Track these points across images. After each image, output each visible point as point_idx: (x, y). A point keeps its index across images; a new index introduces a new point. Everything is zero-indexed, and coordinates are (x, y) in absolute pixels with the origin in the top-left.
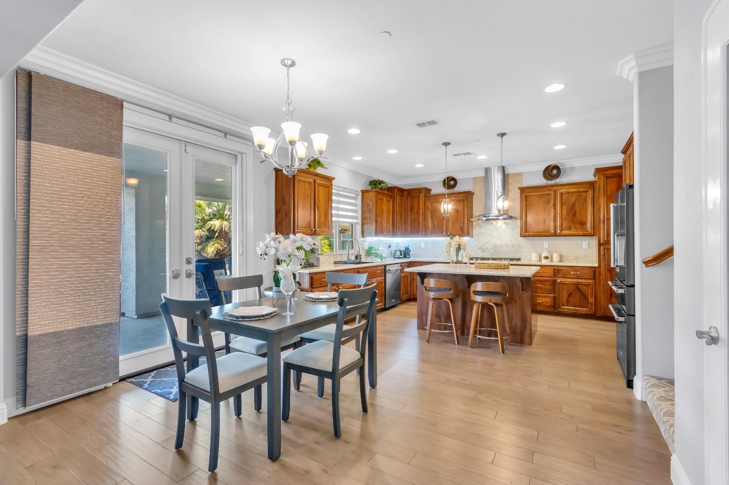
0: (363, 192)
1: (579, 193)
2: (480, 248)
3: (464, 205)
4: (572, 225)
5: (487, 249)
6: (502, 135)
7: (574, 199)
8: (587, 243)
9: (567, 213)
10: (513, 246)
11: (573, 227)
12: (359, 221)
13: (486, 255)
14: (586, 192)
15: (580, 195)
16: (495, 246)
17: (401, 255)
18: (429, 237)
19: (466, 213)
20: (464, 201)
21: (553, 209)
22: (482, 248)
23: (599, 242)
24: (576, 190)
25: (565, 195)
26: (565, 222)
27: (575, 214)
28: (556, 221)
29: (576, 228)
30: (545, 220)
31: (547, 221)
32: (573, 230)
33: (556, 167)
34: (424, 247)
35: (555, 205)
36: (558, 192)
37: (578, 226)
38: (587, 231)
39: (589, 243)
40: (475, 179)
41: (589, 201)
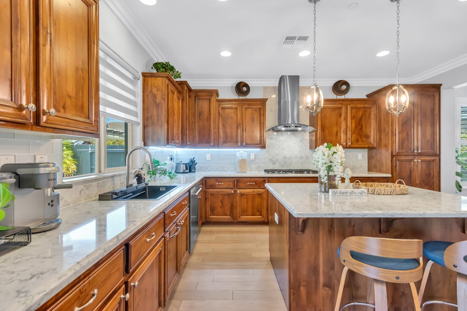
0: (144, 75)
1: (365, 109)
2: (270, 160)
4: (359, 138)
5: (277, 160)
7: (361, 113)
8: (361, 154)
9: (355, 127)
10: (302, 158)
11: (360, 140)
12: (140, 119)
13: (277, 167)
14: (371, 108)
15: (365, 111)
16: (285, 158)
17: (187, 169)
18: (221, 147)
19: (262, 122)
20: (260, 109)
21: (344, 123)
22: (273, 160)
23: (392, 154)
24: (363, 106)
25: (354, 110)
26: (354, 135)
27: (361, 128)
28: (346, 134)
29: (363, 141)
30: (337, 133)
31: (339, 134)
32: (360, 142)
33: (346, 83)
34: (210, 159)
35: (346, 119)
36: (349, 106)
37: (364, 139)
38: (371, 144)
39: (363, 155)
40: (265, 88)
41: (372, 116)
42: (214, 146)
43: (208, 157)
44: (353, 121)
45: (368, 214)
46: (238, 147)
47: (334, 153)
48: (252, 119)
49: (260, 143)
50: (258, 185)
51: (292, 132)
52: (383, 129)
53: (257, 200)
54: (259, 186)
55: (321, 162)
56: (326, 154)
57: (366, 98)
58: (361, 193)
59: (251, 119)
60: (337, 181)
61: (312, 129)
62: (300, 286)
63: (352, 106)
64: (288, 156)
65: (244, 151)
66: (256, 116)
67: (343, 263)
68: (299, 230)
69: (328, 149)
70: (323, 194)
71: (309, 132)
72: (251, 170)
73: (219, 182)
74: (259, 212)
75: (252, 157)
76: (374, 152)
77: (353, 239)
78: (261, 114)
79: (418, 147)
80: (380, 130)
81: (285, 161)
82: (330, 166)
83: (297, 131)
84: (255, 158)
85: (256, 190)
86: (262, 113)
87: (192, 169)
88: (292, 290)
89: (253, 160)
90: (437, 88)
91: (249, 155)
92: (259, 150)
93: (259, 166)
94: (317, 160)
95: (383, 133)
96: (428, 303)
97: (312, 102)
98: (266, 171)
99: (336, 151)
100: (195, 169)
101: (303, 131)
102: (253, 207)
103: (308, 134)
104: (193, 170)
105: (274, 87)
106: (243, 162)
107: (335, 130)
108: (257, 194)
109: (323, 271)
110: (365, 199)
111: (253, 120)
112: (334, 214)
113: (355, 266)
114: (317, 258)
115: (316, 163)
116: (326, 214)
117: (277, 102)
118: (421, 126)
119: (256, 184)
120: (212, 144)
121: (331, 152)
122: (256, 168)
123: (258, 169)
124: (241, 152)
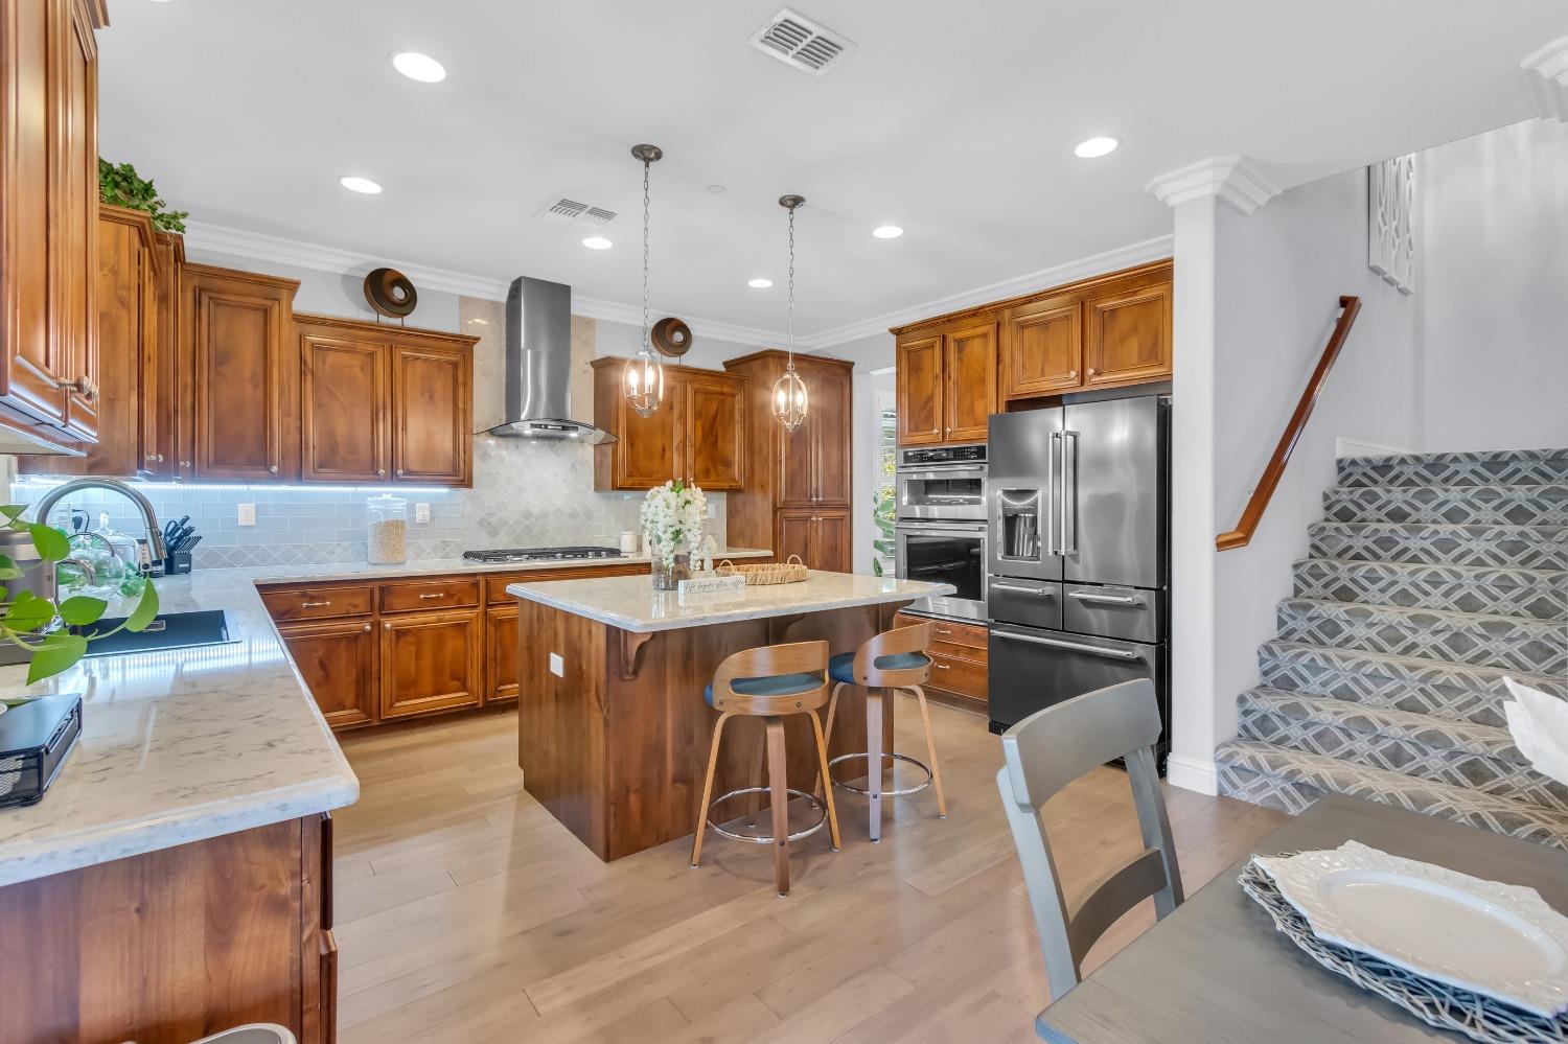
1: (722, 397)
2: (482, 522)
3: (455, 380)
4: (711, 466)
5: (504, 523)
6: (793, 202)
7: (714, 406)
8: (714, 506)
9: (703, 439)
10: (573, 515)
11: (712, 472)
13: (501, 543)
14: (733, 396)
15: (723, 402)
16: (528, 515)
19: (461, 405)
20: (455, 365)
21: (679, 427)
22: (490, 523)
23: (774, 505)
24: (718, 389)
25: (700, 398)
26: (699, 459)
27: (716, 442)
28: (684, 455)
29: (719, 475)
30: (664, 450)
31: (667, 454)
32: (713, 477)
33: (682, 327)
34: (252, 522)
35: (683, 416)
36: (689, 387)
37: (720, 468)
38: (734, 481)
39: (717, 507)
40: (465, 301)
41: (737, 416)
42: (282, 478)
43: (245, 514)
44: (699, 424)
45: (756, 613)
46: (380, 481)
47: (687, 502)
48: (427, 396)
49: (455, 472)
50: (456, 598)
51: (546, 442)
52: (757, 448)
53: (452, 644)
54: (460, 601)
55: (662, 522)
56: (673, 503)
57: (723, 369)
58: (736, 584)
59: (423, 394)
60: (694, 564)
61: (601, 434)
62: (629, 792)
63: (697, 385)
64: (535, 511)
65: (395, 495)
66: (442, 386)
67: (718, 708)
68: (628, 671)
69: (674, 494)
70: (663, 594)
71: (593, 442)
72: (418, 556)
73: (313, 598)
74: (458, 680)
75: (422, 513)
76: (740, 498)
77: (736, 657)
78: (457, 380)
79: (817, 490)
80: (751, 450)
81: (527, 526)
82: (678, 532)
83: (561, 439)
84: (432, 518)
85: (448, 615)
86: (461, 379)
87: (176, 561)
88: (612, 807)
89: (423, 525)
90: (847, 368)
91: (411, 508)
92: (444, 490)
93: (443, 542)
94: (650, 517)
95: (756, 457)
96: (836, 760)
97: (641, 386)
98: (467, 555)
99: (690, 499)
100: (188, 559)
101: (581, 441)
102: (437, 669)
103: (591, 450)
104: (181, 566)
105: (494, 304)
106: (392, 531)
107: (658, 443)
108: (452, 626)
109: (673, 750)
110: (743, 594)
111: (431, 398)
112: (705, 618)
113: (740, 705)
114: (661, 727)
115: (648, 525)
116: (691, 621)
117: (504, 348)
118: (823, 445)
119: (449, 595)
120: (275, 469)
121: (681, 501)
122: (435, 549)
123: (444, 549)
124: (384, 499)
